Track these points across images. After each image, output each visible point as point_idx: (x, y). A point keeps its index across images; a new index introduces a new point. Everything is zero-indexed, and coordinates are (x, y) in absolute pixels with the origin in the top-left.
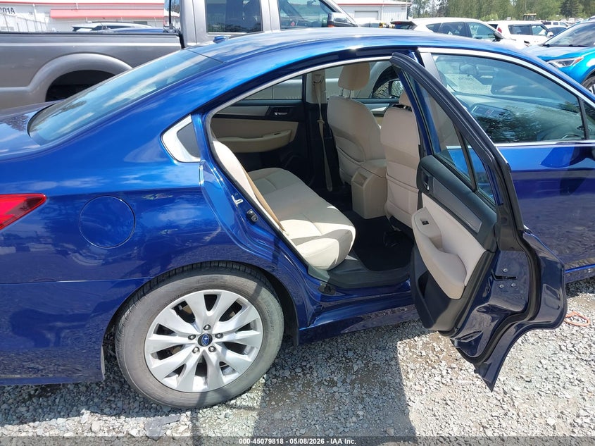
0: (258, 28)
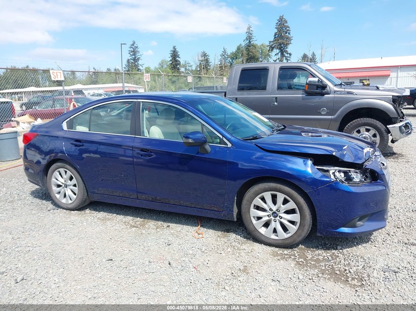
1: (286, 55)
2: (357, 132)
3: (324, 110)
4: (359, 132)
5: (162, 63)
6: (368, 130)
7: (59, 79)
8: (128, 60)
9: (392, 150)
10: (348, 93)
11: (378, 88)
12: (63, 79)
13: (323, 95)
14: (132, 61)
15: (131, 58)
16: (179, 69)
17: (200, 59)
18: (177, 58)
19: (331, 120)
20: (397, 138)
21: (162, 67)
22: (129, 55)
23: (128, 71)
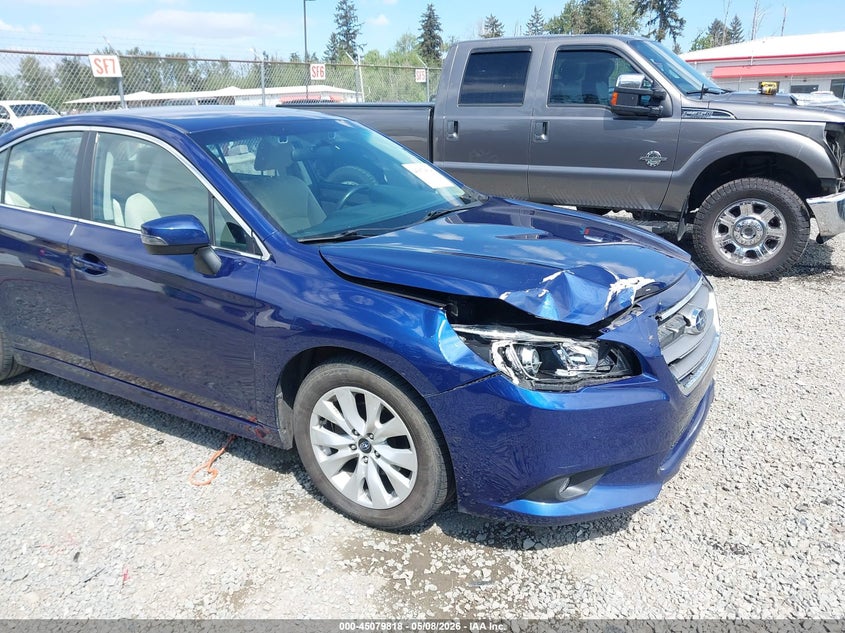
0: (517, 98)
1: (673, 24)
2: (732, 212)
3: (655, 155)
4: (736, 212)
5: (404, 42)
6: (758, 209)
7: (111, 74)
8: (334, 36)
9: (828, 258)
10: (715, 114)
11: (794, 102)
12: (118, 74)
13: (654, 117)
14: (342, 38)
15: (339, 31)
16: (438, 55)
17: (484, 32)
18: (436, 32)
19: (670, 180)
20: (833, 230)
21: (404, 49)
22: (337, 25)
23: (333, 59)
